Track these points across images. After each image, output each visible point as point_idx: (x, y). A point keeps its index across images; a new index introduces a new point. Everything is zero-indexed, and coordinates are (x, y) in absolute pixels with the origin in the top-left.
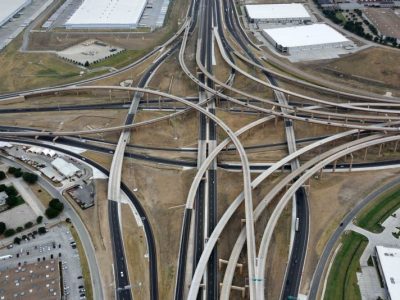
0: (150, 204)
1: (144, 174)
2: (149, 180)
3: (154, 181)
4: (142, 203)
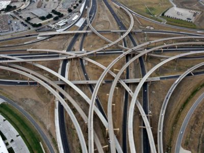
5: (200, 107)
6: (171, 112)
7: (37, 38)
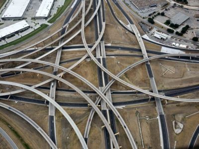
0: (119, 27)
1: (127, 40)
2: (123, 37)
3: (121, 37)
4: (122, 28)
5: (6, 145)
6: (10, 116)
7: (128, 24)
